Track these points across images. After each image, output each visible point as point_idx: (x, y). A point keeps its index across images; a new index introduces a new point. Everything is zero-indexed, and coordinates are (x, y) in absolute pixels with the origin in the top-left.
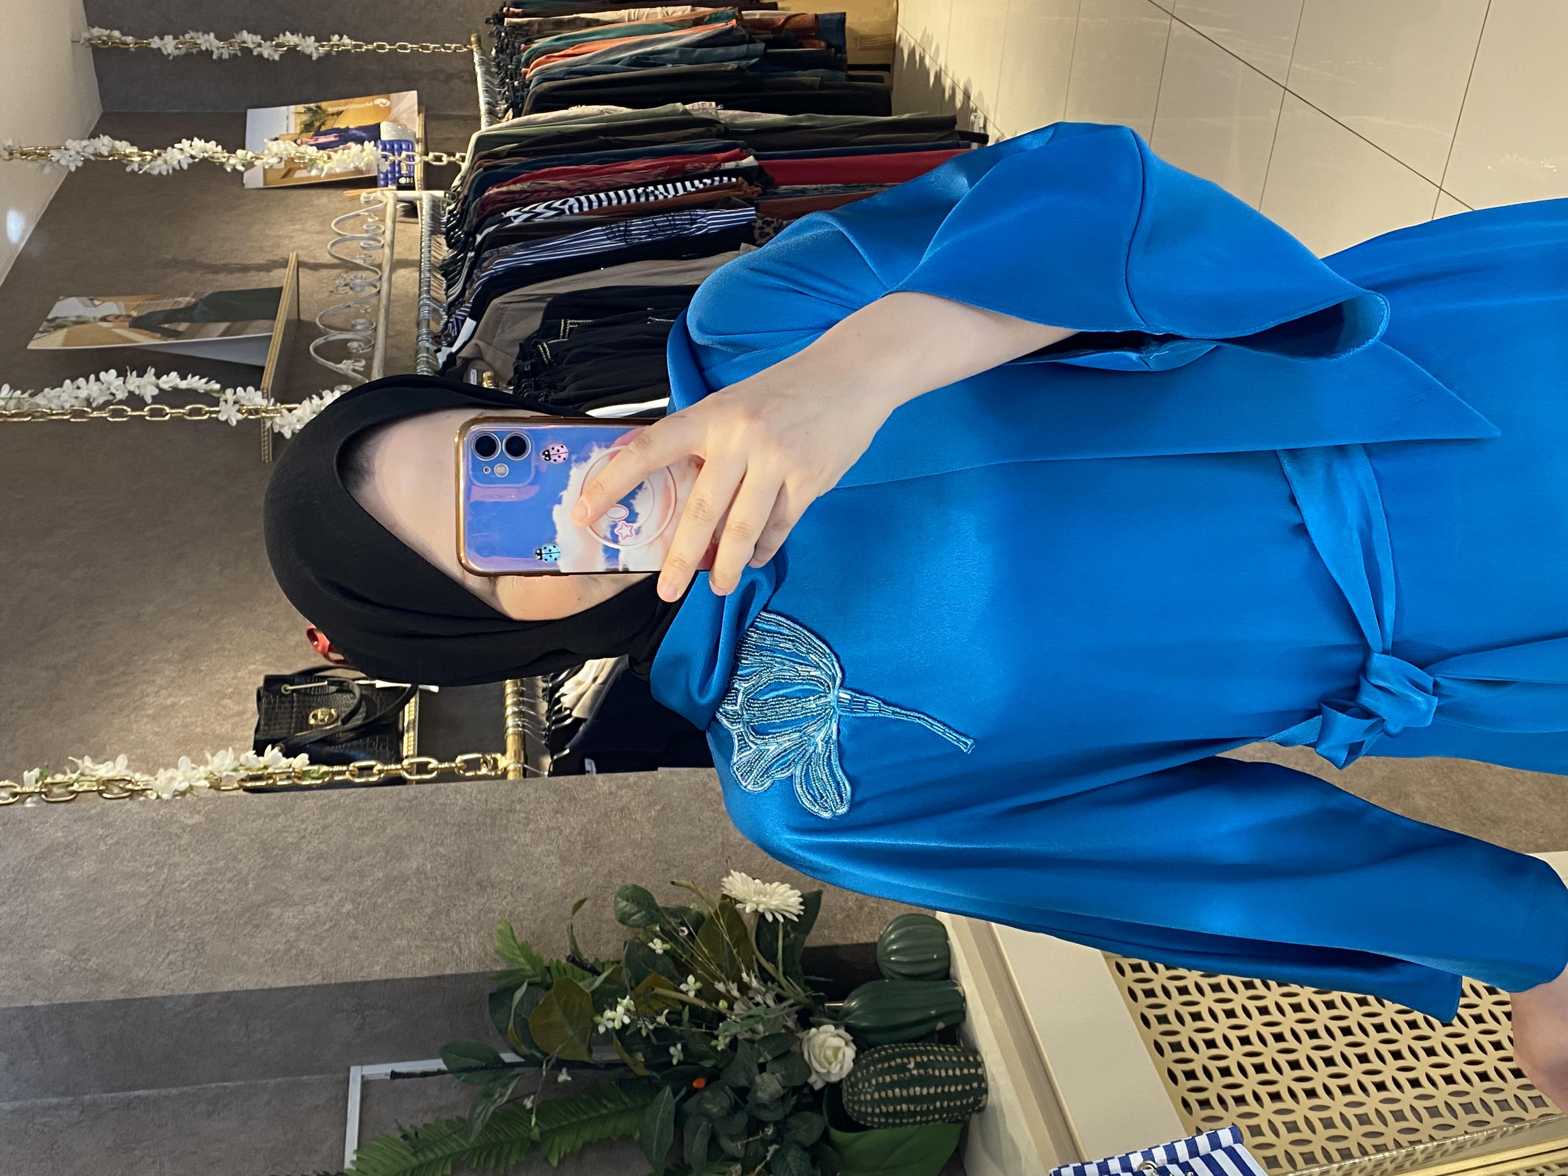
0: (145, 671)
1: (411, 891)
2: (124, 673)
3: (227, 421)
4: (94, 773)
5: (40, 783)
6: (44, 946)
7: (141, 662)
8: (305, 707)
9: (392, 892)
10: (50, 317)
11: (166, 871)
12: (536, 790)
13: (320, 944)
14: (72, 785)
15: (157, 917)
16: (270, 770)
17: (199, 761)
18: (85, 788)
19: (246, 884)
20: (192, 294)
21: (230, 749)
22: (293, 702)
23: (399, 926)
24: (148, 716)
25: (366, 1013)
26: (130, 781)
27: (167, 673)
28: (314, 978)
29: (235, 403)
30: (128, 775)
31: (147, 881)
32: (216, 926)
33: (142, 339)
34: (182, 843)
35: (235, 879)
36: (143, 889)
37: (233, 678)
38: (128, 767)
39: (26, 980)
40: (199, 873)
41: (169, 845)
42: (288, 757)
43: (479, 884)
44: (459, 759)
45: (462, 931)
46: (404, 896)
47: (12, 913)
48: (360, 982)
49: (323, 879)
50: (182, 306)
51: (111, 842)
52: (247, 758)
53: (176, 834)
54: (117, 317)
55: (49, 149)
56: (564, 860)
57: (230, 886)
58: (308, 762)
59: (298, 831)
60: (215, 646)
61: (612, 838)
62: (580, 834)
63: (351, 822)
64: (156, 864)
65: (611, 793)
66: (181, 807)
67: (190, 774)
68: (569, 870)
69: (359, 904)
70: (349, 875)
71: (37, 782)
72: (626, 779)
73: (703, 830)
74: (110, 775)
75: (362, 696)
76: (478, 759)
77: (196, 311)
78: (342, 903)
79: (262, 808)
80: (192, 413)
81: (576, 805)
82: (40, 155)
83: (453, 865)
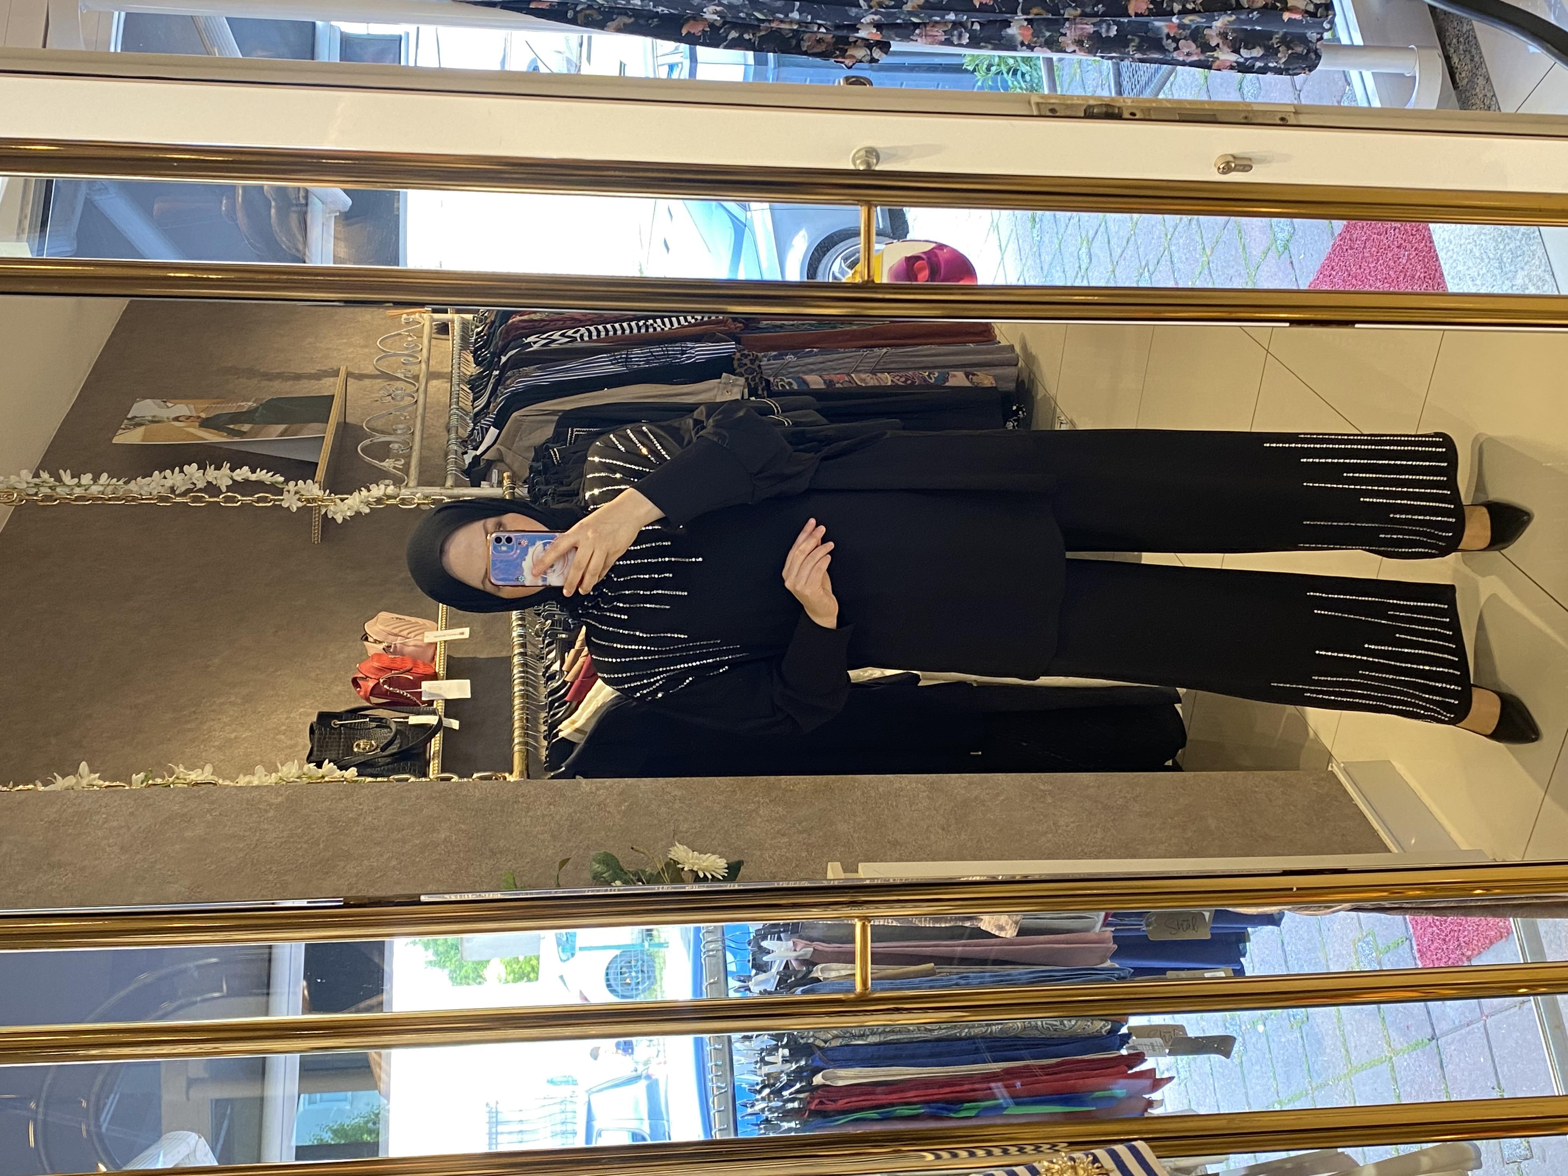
0: (214, 711)
1: (440, 854)
3: (288, 507)
4: (186, 777)
5: (144, 784)
8: (350, 738)
9: (427, 854)
10: (129, 416)
11: (258, 834)
12: (535, 788)
15: (252, 864)
16: (326, 779)
17: (272, 769)
19: (318, 845)
21: (296, 761)
22: (340, 734)
26: (215, 785)
29: (296, 493)
30: (214, 779)
31: (244, 841)
34: (270, 815)
35: (310, 841)
36: (241, 846)
38: (212, 774)
40: (283, 836)
42: (340, 770)
43: (491, 850)
44: (475, 776)
46: (435, 856)
47: (145, 859)
49: (375, 844)
50: (244, 410)
52: (308, 769)
53: (265, 809)
54: (189, 417)
56: (554, 837)
58: (357, 774)
59: (357, 810)
61: (590, 824)
62: (567, 820)
64: (250, 830)
65: (592, 793)
67: (264, 779)
68: (558, 845)
70: (394, 841)
71: (142, 783)
72: (604, 783)
73: (660, 821)
74: (200, 779)
75: (397, 730)
76: (490, 776)
77: (257, 414)
78: (389, 859)
80: (259, 500)
81: (565, 800)
83: (471, 838)
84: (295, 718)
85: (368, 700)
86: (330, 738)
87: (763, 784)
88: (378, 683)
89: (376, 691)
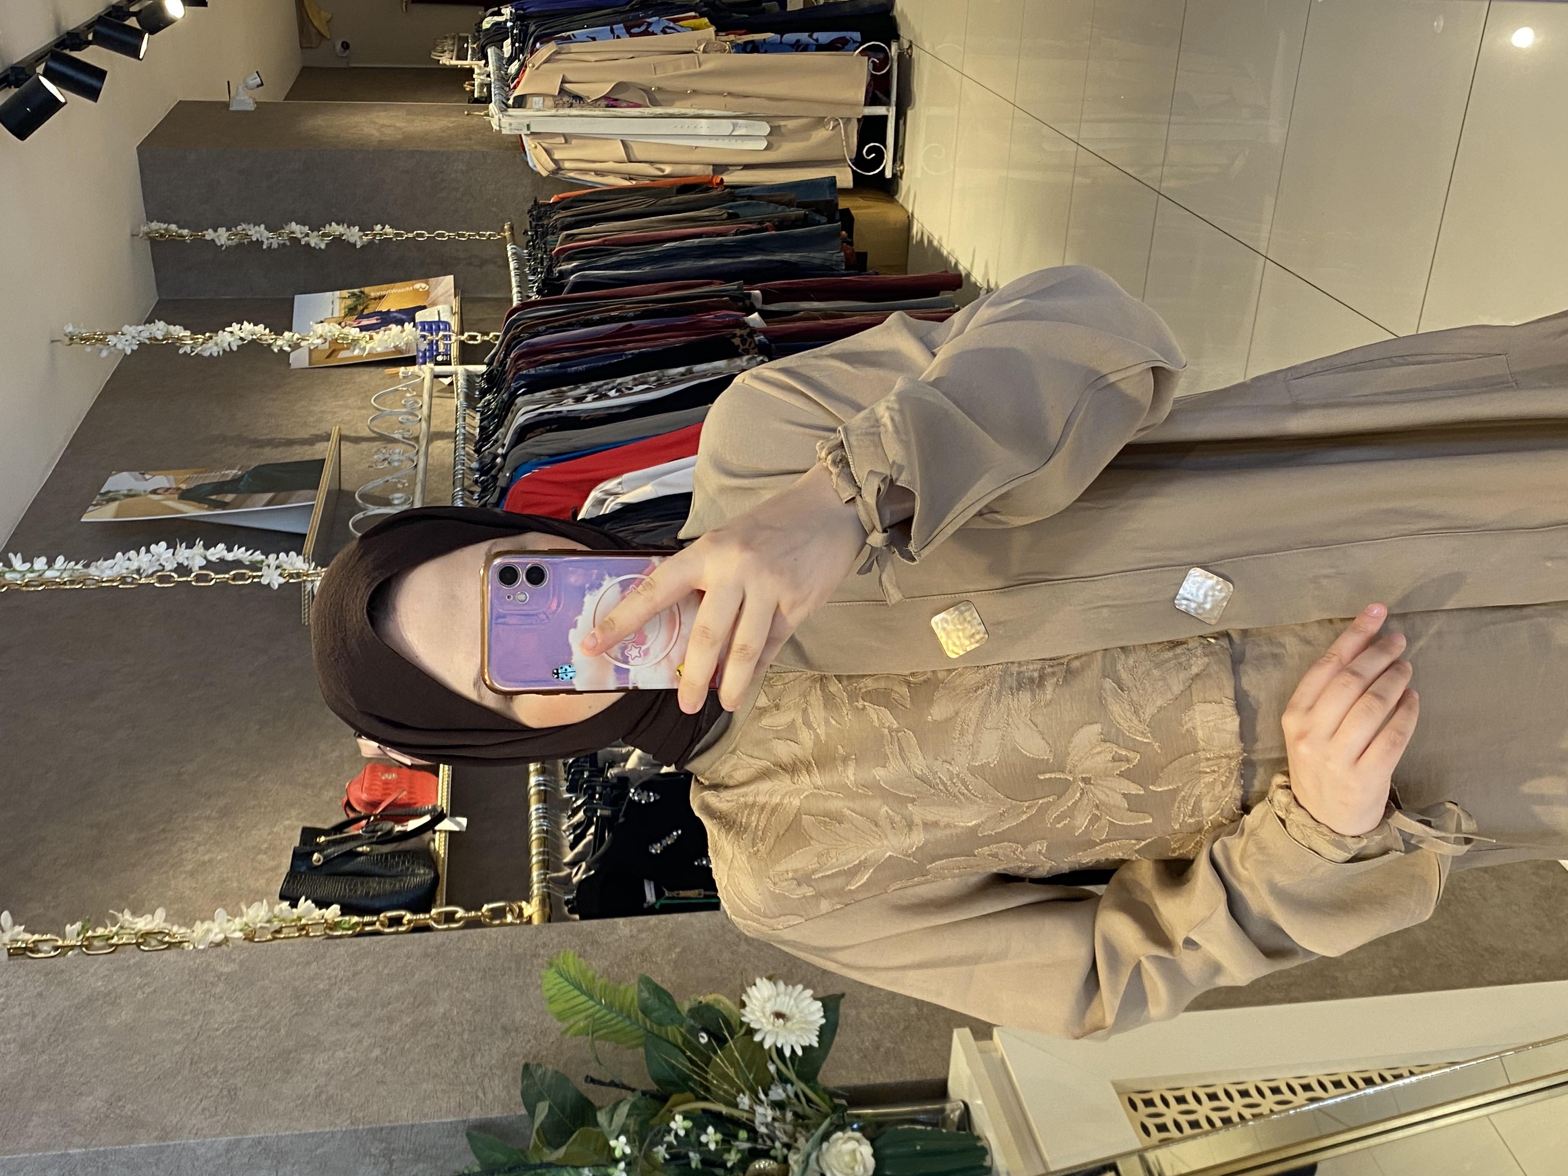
0: (186, 828)
1: (437, 1037)
2: (163, 830)
3: (269, 584)
4: (133, 926)
5: (81, 937)
6: (81, 1094)
7: (180, 820)
9: (419, 1037)
10: (103, 491)
11: (201, 1018)
12: (559, 935)
13: (349, 1090)
14: (112, 938)
15: (191, 1064)
16: (303, 921)
17: (235, 913)
18: (124, 941)
19: (279, 1031)
20: (239, 467)
21: (265, 901)
23: (426, 1070)
24: (186, 872)
25: (394, 1157)
26: (168, 934)
27: (205, 829)
28: (343, 1124)
29: (277, 567)
30: (166, 927)
31: (183, 1029)
32: (248, 1074)
33: (191, 510)
34: (218, 991)
35: (269, 1025)
36: (179, 1037)
37: (269, 835)
38: (165, 921)
39: (63, 1127)
40: (233, 1020)
41: (205, 993)
42: (320, 909)
44: (486, 907)
45: (485, 1075)
46: (431, 1041)
47: (51, 1061)
48: (387, 1127)
49: (352, 1026)
50: (229, 479)
51: (147, 991)
52: (281, 909)
53: (211, 983)
54: (168, 489)
55: (107, 334)
57: (262, 1033)
58: (339, 913)
59: (329, 978)
60: (253, 803)
63: (380, 969)
64: (192, 1011)
66: (217, 956)
67: (226, 926)
69: (387, 1049)
70: (378, 1021)
71: (78, 935)
74: (149, 927)
76: (503, 908)
77: (242, 483)
78: (370, 1049)
79: (295, 956)
80: (234, 578)
81: (598, 949)
82: (97, 340)
83: (478, 1011)
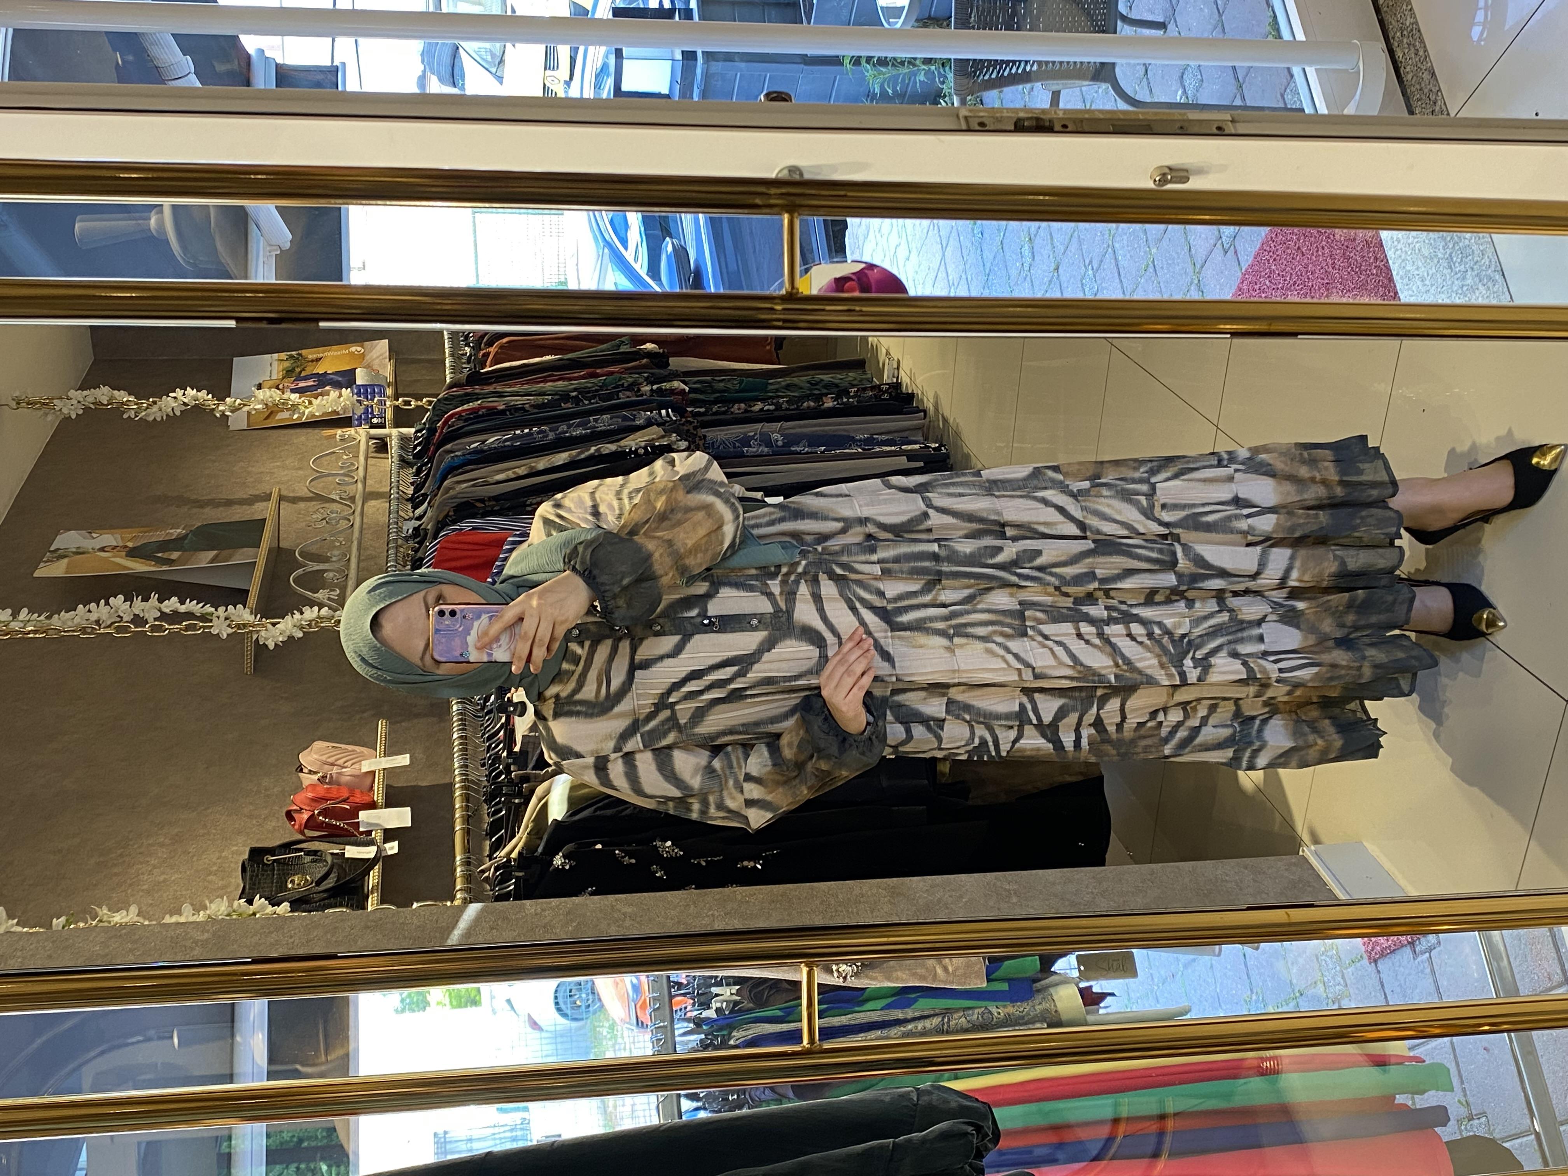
3: (218, 634)
4: (111, 920)
8: (283, 874)
10: (52, 549)
16: (258, 916)
21: (225, 897)
22: (273, 869)
29: (226, 619)
30: (139, 921)
42: (273, 906)
50: (173, 537)
52: (239, 905)
54: (115, 547)
55: (53, 399)
58: (289, 909)
74: (124, 921)
75: (333, 863)
77: (186, 541)
80: (187, 628)
82: (44, 404)
84: (226, 858)
85: (302, 833)
86: (263, 875)
87: (717, 897)
88: (313, 815)
89: (311, 823)
